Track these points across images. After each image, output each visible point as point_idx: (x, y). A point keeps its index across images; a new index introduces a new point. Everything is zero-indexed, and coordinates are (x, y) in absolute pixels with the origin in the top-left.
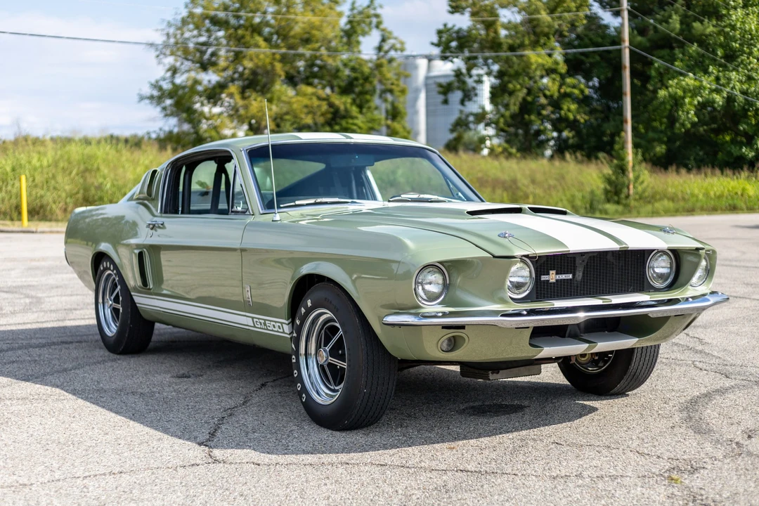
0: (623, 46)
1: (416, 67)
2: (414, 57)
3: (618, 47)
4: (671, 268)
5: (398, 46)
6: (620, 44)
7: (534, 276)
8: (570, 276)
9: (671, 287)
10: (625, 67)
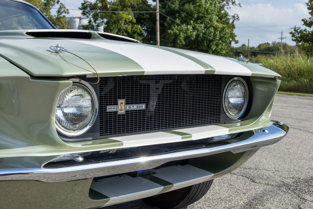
0: (156, 12)
1: (75, 22)
2: (74, 18)
3: (155, 12)
4: (244, 97)
5: (66, 11)
6: (155, 11)
7: (97, 106)
8: (143, 107)
9: (244, 117)
10: (157, 20)
